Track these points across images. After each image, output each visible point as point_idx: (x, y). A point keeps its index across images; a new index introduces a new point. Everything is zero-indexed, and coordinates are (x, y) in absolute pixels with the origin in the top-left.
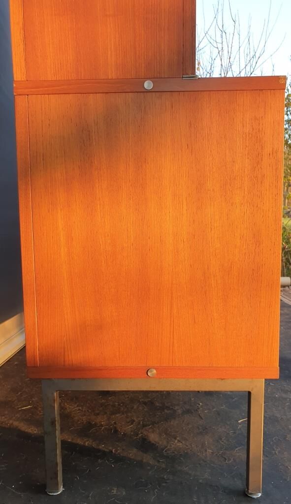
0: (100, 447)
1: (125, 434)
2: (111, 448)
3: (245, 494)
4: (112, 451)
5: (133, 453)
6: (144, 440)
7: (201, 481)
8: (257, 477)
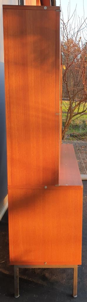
0: (30, 280)
1: (38, 273)
2: (33, 280)
3: (72, 296)
4: (33, 281)
5: (40, 282)
6: (44, 276)
7: (60, 292)
8: (75, 291)
